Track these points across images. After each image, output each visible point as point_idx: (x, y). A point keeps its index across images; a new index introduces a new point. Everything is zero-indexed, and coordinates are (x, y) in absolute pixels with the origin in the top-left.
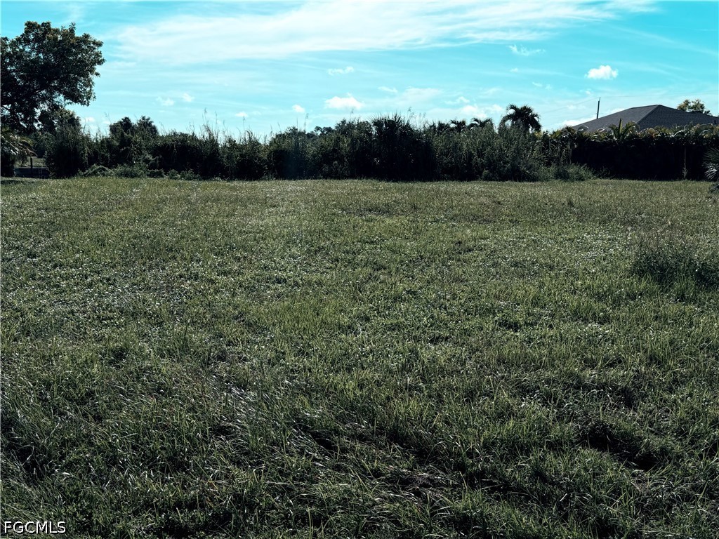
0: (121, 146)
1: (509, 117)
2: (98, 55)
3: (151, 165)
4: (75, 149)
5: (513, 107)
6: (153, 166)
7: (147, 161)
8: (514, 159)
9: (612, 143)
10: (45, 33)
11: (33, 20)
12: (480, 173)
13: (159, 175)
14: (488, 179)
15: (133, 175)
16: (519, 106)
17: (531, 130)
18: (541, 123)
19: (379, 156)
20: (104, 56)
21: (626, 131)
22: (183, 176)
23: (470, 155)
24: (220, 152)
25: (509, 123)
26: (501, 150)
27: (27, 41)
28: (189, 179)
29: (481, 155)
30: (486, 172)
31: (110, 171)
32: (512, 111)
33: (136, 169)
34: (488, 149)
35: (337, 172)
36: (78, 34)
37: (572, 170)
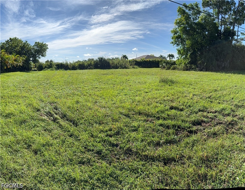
0: (50, 65)
1: (123, 57)
2: (47, 47)
4: (42, 66)
5: (123, 55)
7: (55, 67)
8: (125, 65)
9: (141, 62)
10: (38, 44)
11: (36, 42)
12: (119, 67)
13: (57, 70)
14: (120, 68)
15: (53, 70)
16: (124, 55)
17: (126, 59)
18: (128, 58)
19: (99, 65)
20: (48, 47)
21: (143, 60)
22: (62, 70)
23: (117, 64)
24: (68, 65)
25: (122, 58)
26: (122, 63)
27: (35, 46)
28: (63, 70)
29: (119, 64)
30: (120, 67)
31: (48, 69)
32: (123, 56)
33: (53, 69)
34: (120, 63)
35: (91, 68)
36: (44, 43)
37: (135, 66)
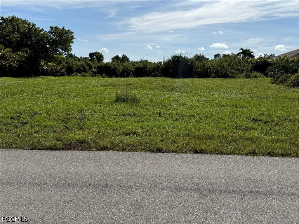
1: (240, 53)
2: (72, 36)
3: (94, 72)
5: (242, 49)
6: (95, 73)
15: (85, 76)
18: (254, 55)
27: (51, 33)
30: (213, 75)
31: (79, 75)
35: (156, 75)
37: (253, 74)
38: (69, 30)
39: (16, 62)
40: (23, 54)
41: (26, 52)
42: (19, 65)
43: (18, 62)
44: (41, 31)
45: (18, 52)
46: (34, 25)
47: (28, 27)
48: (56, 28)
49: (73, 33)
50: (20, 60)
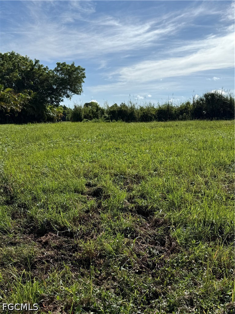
2: (83, 74)
10: (64, 67)
15: (98, 122)
19: (206, 110)
24: (135, 112)
27: (57, 71)
31: (90, 121)
35: (185, 118)
38: (79, 67)
39: (18, 105)
40: (26, 96)
41: (30, 94)
42: (22, 110)
43: (20, 105)
44: (45, 69)
45: (21, 94)
46: (37, 62)
47: (30, 65)
48: (64, 64)
49: (84, 70)
50: (23, 104)
